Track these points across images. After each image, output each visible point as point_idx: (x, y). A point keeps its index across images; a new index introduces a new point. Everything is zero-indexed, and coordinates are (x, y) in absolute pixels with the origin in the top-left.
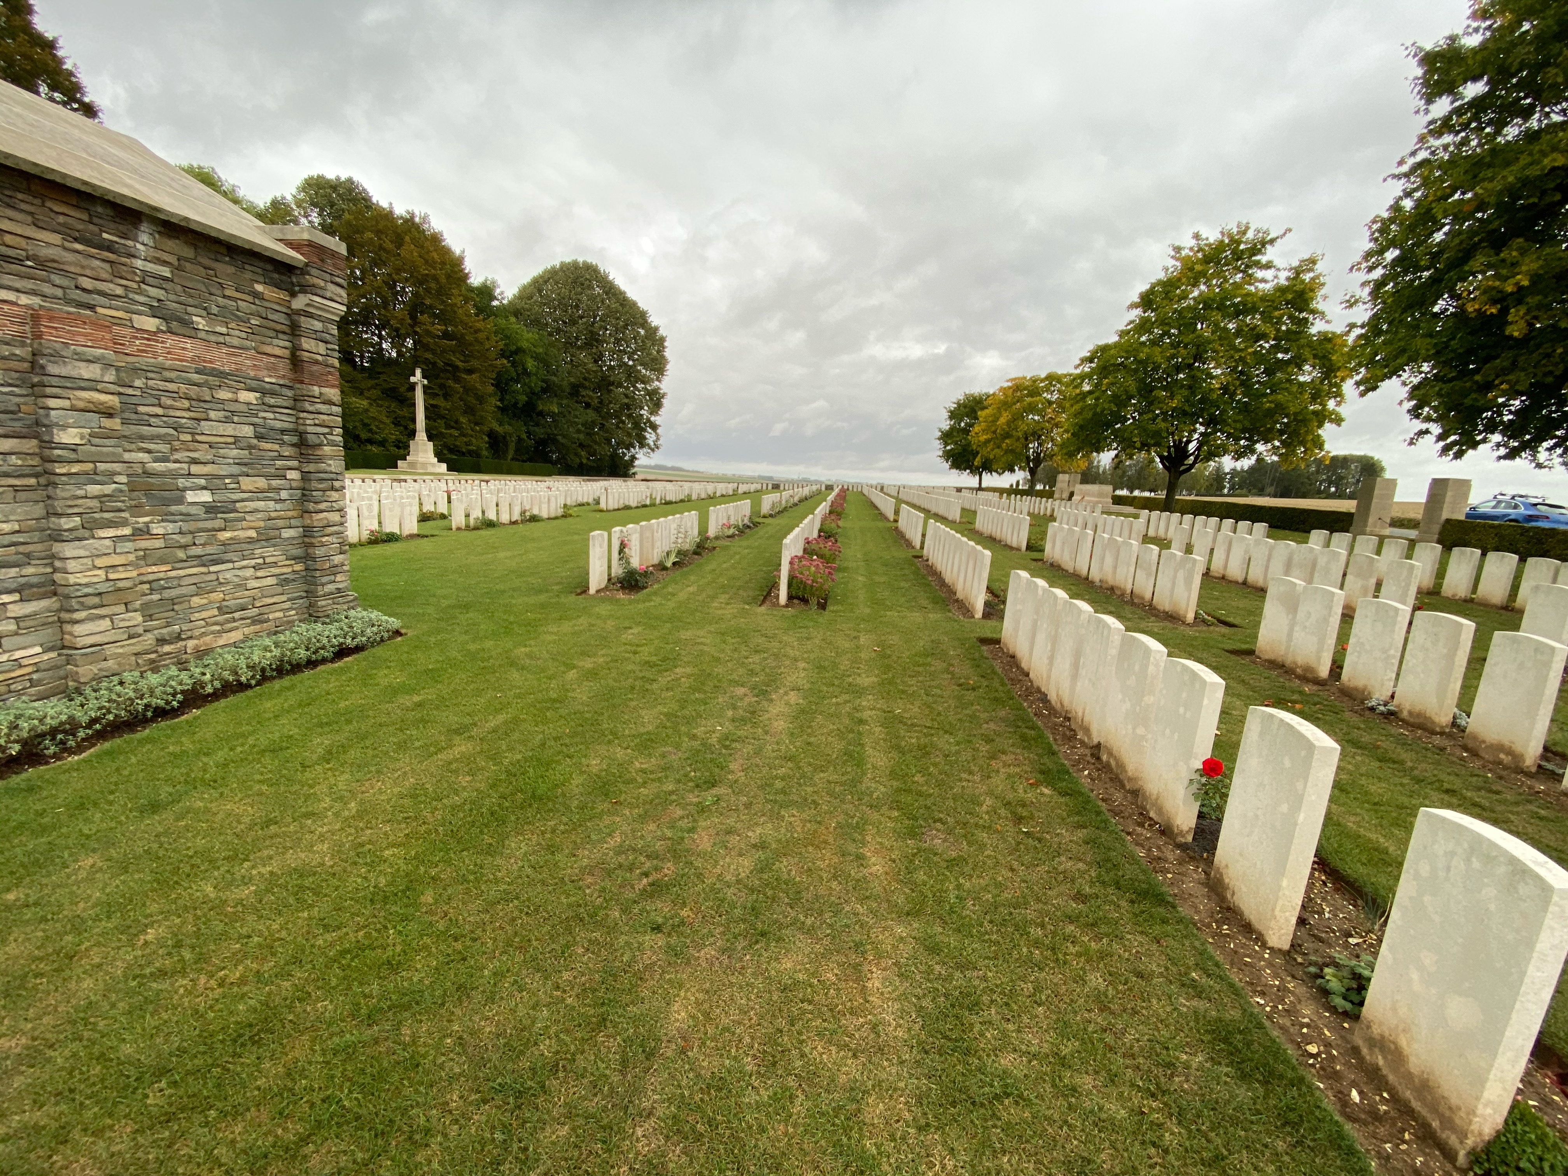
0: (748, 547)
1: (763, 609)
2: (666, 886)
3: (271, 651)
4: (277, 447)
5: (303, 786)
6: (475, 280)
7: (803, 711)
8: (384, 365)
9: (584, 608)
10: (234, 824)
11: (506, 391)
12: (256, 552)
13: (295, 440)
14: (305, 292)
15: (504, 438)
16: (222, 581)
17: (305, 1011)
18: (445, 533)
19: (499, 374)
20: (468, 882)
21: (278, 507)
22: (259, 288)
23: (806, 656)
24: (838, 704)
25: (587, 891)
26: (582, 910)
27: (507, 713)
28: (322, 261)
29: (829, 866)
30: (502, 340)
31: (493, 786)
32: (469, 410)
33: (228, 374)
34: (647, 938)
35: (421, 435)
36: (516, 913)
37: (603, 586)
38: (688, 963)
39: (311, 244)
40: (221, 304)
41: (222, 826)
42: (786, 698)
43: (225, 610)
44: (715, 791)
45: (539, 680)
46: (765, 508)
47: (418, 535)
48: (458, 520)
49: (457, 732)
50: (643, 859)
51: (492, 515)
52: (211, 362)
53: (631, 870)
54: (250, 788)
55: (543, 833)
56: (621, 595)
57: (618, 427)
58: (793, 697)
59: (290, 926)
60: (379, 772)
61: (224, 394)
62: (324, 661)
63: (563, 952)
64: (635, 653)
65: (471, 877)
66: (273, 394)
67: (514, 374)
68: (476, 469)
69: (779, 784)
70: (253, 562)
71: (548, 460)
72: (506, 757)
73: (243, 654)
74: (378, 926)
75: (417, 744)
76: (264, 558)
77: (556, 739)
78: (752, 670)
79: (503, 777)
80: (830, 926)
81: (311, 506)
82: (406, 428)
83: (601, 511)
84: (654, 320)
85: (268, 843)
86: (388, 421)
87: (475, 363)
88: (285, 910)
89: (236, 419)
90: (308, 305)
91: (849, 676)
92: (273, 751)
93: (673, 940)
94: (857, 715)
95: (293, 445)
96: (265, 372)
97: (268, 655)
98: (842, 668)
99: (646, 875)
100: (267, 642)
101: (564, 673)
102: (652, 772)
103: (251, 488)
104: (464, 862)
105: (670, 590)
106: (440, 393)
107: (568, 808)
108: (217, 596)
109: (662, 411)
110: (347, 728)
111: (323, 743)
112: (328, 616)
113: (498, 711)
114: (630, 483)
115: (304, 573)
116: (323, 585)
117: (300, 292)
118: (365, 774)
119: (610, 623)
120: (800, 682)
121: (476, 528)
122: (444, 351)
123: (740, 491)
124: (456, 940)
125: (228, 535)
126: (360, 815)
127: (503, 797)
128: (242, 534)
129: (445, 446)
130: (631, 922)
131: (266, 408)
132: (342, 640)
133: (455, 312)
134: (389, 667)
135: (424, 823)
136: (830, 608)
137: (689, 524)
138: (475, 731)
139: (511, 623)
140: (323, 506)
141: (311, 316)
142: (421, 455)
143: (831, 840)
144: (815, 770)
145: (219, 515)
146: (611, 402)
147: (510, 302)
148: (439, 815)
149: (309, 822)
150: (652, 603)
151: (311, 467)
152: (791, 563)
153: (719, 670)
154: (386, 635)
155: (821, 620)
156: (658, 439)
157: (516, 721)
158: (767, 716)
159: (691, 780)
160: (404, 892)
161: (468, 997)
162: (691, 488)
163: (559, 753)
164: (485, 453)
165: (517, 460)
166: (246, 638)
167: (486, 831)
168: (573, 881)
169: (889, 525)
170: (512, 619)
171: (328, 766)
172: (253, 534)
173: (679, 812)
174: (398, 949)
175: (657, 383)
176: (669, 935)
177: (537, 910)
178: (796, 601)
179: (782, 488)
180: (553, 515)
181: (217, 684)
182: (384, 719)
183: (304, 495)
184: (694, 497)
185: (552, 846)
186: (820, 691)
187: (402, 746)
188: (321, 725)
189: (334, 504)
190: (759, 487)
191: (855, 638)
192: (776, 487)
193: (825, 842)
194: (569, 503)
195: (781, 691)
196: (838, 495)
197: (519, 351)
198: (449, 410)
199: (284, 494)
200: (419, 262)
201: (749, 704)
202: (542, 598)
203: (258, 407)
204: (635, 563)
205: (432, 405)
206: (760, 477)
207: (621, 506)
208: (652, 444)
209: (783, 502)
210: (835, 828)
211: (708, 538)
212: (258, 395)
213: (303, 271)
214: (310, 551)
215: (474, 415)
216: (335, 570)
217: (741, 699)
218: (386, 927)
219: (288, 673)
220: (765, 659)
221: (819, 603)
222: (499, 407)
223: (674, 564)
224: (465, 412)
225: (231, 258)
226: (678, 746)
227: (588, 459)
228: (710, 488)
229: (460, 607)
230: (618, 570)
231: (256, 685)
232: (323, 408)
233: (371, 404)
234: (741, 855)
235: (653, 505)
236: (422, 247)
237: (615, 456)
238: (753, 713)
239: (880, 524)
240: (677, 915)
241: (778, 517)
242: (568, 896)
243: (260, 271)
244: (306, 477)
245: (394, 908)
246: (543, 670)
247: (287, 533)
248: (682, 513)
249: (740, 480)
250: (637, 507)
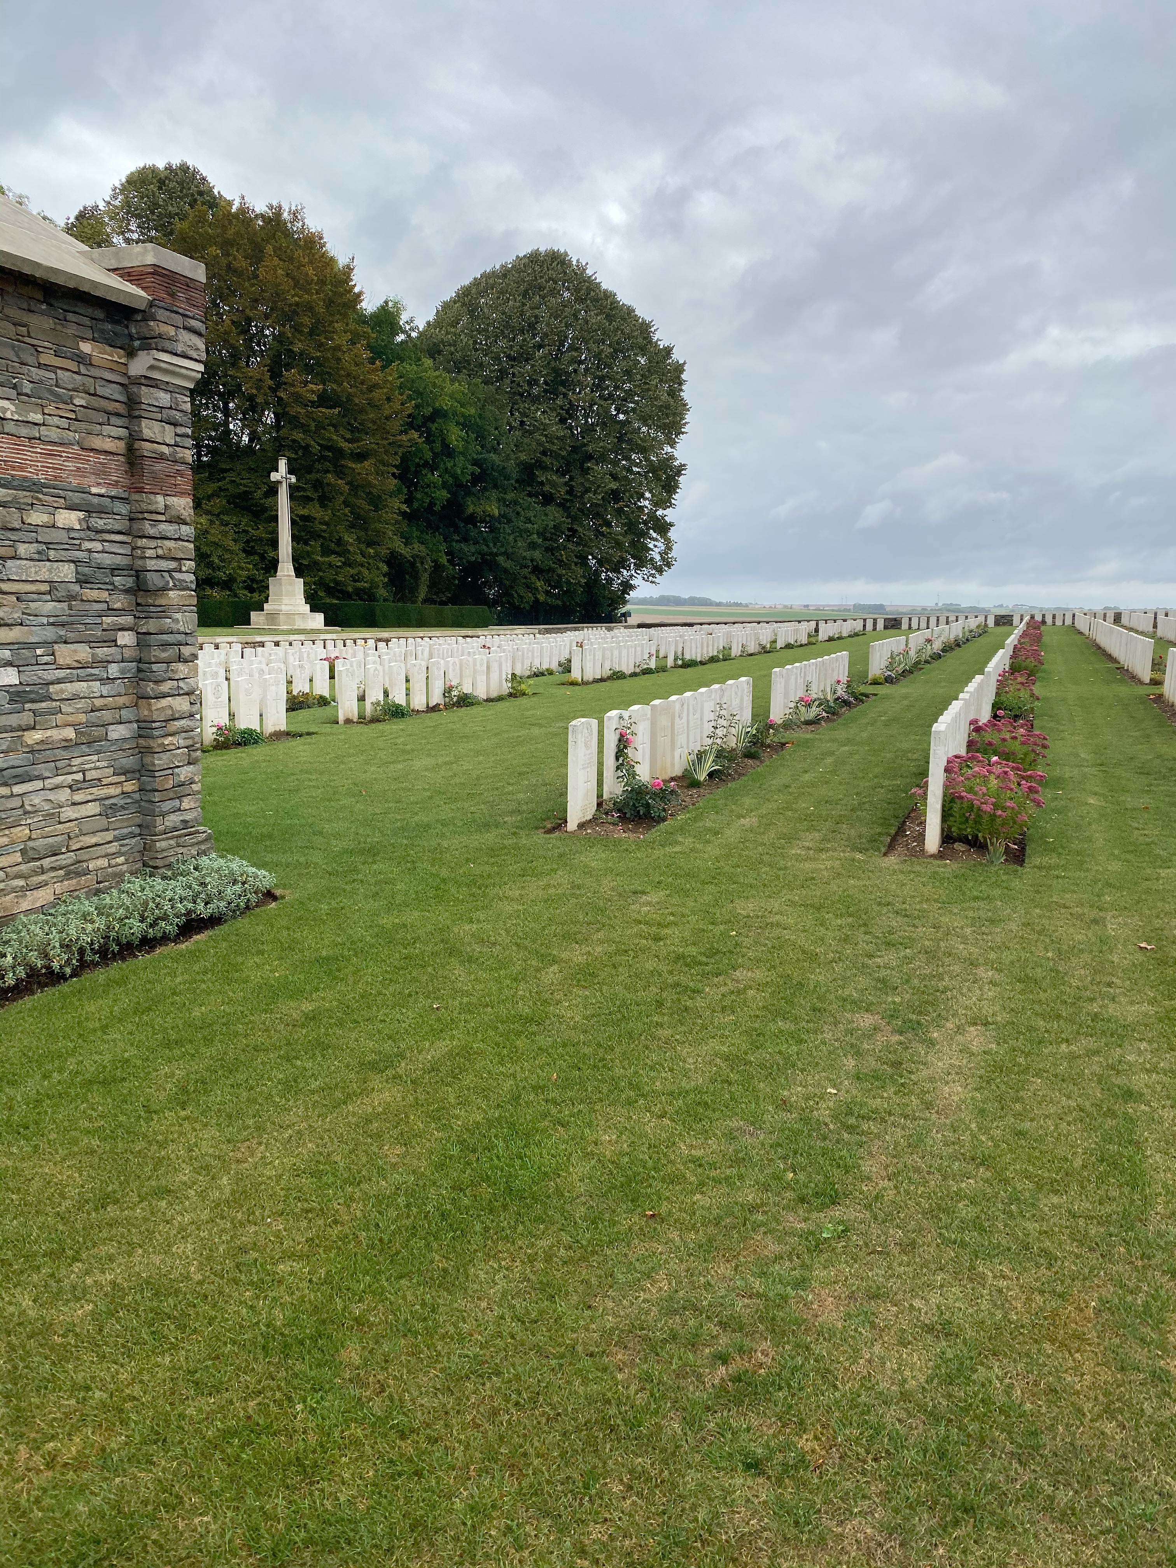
0: (848, 742)
1: (892, 861)
2: (764, 1384)
3: (92, 922)
4: (105, 595)
5: (150, 1143)
6: (369, 305)
7: (999, 1068)
8: (232, 457)
9: (561, 856)
10: (57, 1199)
11: (416, 485)
12: (75, 762)
13: (130, 582)
14: (147, 347)
15: (413, 565)
16: (28, 808)
17: (176, 1527)
18: (327, 728)
19: (405, 459)
20: (416, 1334)
21: (105, 690)
22: (86, 347)
23: (992, 956)
24: (1073, 1057)
25: (620, 1377)
26: (612, 1411)
27: (452, 1038)
28: (172, 295)
29: (1093, 1386)
30: (410, 398)
31: (440, 1167)
32: (359, 522)
33: (44, 486)
34: (739, 1481)
35: (286, 568)
36: (498, 1402)
37: (589, 817)
38: (821, 1542)
39: (157, 271)
40: (36, 378)
41: (39, 1202)
42: (959, 1038)
43: (31, 854)
44: (837, 1212)
45: (498, 981)
46: (877, 666)
47: (288, 734)
48: (347, 707)
49: (373, 1066)
50: (715, 1330)
51: (399, 698)
52: (22, 469)
53: (693, 1345)
54: (75, 1142)
55: (532, 1259)
56: (619, 833)
57: (599, 534)
58: (975, 1038)
59: (146, 1378)
60: (260, 1128)
61: (37, 517)
62: (165, 939)
63: (586, 1487)
64: (657, 939)
65: (419, 1326)
66: (102, 511)
67: (428, 455)
68: (370, 621)
69: (965, 1210)
70: (70, 778)
71: (481, 600)
72: (457, 1117)
73: (55, 925)
74: (278, 1395)
75: (315, 1084)
76: (84, 772)
77: (535, 1088)
78: (883, 981)
79: (455, 1151)
80: (1108, 1511)
81: (150, 688)
82: (263, 557)
83: (573, 684)
84: (662, 337)
85: (105, 1234)
86: (235, 547)
87: (367, 442)
88: (136, 1348)
89: (52, 554)
90: (152, 368)
91: (1092, 1000)
92: (104, 1083)
93: (789, 1492)
94: (1118, 1081)
95: (127, 591)
96: (92, 479)
97: (89, 927)
98: (1075, 983)
99: (723, 1359)
100: (88, 906)
101: (538, 970)
102: (713, 1166)
103: (69, 661)
104: (404, 1298)
105: (709, 824)
106: (315, 496)
107: (568, 1217)
108: (22, 832)
109: (678, 497)
110: (207, 1052)
111: (173, 1075)
112: (169, 866)
113: (437, 1034)
114: (619, 631)
115: (137, 796)
116: (163, 815)
117: (142, 348)
118: (239, 1131)
119: (607, 884)
120: (987, 1010)
121: (375, 720)
122: (320, 427)
123: (823, 635)
124: (403, 1436)
125: (37, 736)
126: (238, 1198)
127: (458, 1188)
128: (56, 734)
129: (321, 583)
130: (705, 1447)
131: (92, 535)
132: (190, 906)
133: (339, 360)
134: (261, 952)
135: (336, 1222)
136: (1034, 859)
137: (736, 702)
138: (402, 1068)
139: (444, 880)
140: (166, 687)
141: (154, 384)
142: (285, 600)
143: (1092, 1335)
144: (1039, 1188)
145: (28, 706)
146: (588, 490)
147: (421, 334)
148: (357, 1209)
149: (163, 1204)
150: (678, 849)
151: (151, 625)
152: (947, 770)
153: (818, 977)
154: (253, 898)
155: (1016, 883)
156: (669, 548)
157: (466, 1052)
158: (925, 1073)
159: (788, 1187)
160: (314, 1339)
161: (432, 1544)
162: (729, 635)
163: (545, 1115)
164: (382, 592)
165: (433, 602)
166: (58, 900)
167: (435, 1245)
168: (591, 1355)
169: (1142, 691)
170: (444, 873)
171: (183, 1113)
172: (70, 733)
173: (773, 1248)
174: (313, 1439)
175: (667, 449)
176: (779, 1482)
177: (534, 1400)
178: (958, 846)
179: (905, 626)
180: (494, 694)
181: (21, 972)
182: (260, 1038)
183: (139, 670)
184: (735, 651)
185: (548, 1284)
186: (1030, 1029)
187: (290, 1087)
188: (168, 1044)
189: (181, 684)
190: (858, 626)
191: (1095, 921)
192: (893, 624)
193: (1080, 1337)
194: (518, 672)
195: (949, 1025)
196: (1024, 634)
197: (438, 414)
198: (326, 524)
199: (114, 670)
200: (286, 284)
201: (887, 1048)
202: (490, 837)
203: (82, 534)
204: (644, 773)
205: (303, 518)
206: (858, 607)
207: (607, 673)
208: (658, 557)
209: (912, 653)
210: (1098, 1312)
211: (771, 726)
212: (81, 515)
213: (145, 315)
214: (147, 759)
215: (366, 530)
216: (181, 790)
217: (870, 1037)
218: (290, 1399)
219: (114, 957)
220: (908, 960)
221: (1008, 851)
222: (404, 514)
223: (711, 775)
224: (352, 526)
225: (50, 305)
226: (755, 1121)
227: (547, 593)
228: (765, 634)
229: (362, 852)
230: (614, 788)
231: (71, 976)
232: (168, 529)
233: (212, 522)
234: (903, 1343)
235: (662, 669)
236: (291, 259)
237: (593, 583)
238: (897, 1064)
239: (1124, 690)
240: (788, 1446)
241: (904, 682)
242: (585, 1382)
243: (86, 321)
244: (143, 640)
245: (299, 1367)
246: (503, 964)
247: (118, 732)
248: (722, 681)
249: (819, 618)
250: (634, 675)
